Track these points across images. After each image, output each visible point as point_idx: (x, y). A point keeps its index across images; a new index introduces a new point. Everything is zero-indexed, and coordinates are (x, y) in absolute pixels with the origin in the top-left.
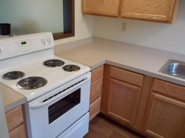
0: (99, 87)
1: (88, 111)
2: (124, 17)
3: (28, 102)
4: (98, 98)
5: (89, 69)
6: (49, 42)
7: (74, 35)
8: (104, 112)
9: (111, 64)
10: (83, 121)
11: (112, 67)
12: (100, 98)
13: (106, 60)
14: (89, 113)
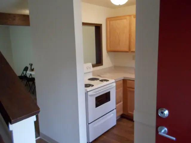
0: (121, 94)
1: (115, 109)
2: (132, 52)
3: (87, 92)
4: (120, 102)
5: (114, 81)
6: (90, 68)
7: (102, 65)
8: (125, 113)
9: (127, 79)
10: (112, 115)
11: (128, 81)
12: (122, 102)
13: (124, 77)
14: (115, 110)
